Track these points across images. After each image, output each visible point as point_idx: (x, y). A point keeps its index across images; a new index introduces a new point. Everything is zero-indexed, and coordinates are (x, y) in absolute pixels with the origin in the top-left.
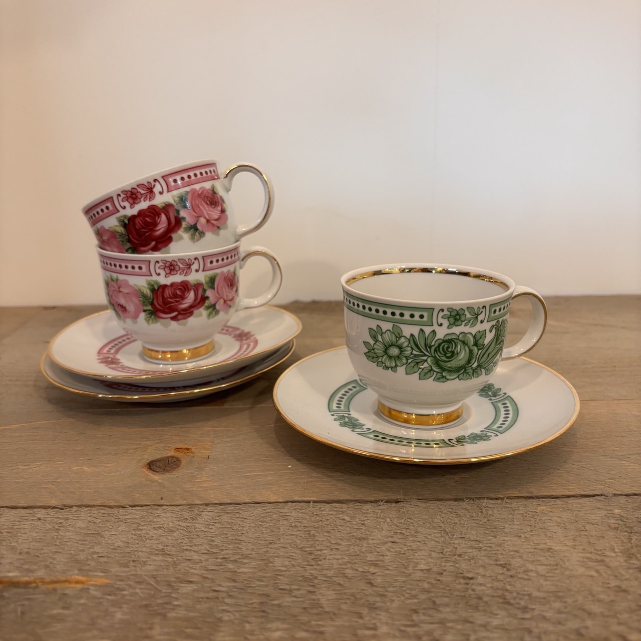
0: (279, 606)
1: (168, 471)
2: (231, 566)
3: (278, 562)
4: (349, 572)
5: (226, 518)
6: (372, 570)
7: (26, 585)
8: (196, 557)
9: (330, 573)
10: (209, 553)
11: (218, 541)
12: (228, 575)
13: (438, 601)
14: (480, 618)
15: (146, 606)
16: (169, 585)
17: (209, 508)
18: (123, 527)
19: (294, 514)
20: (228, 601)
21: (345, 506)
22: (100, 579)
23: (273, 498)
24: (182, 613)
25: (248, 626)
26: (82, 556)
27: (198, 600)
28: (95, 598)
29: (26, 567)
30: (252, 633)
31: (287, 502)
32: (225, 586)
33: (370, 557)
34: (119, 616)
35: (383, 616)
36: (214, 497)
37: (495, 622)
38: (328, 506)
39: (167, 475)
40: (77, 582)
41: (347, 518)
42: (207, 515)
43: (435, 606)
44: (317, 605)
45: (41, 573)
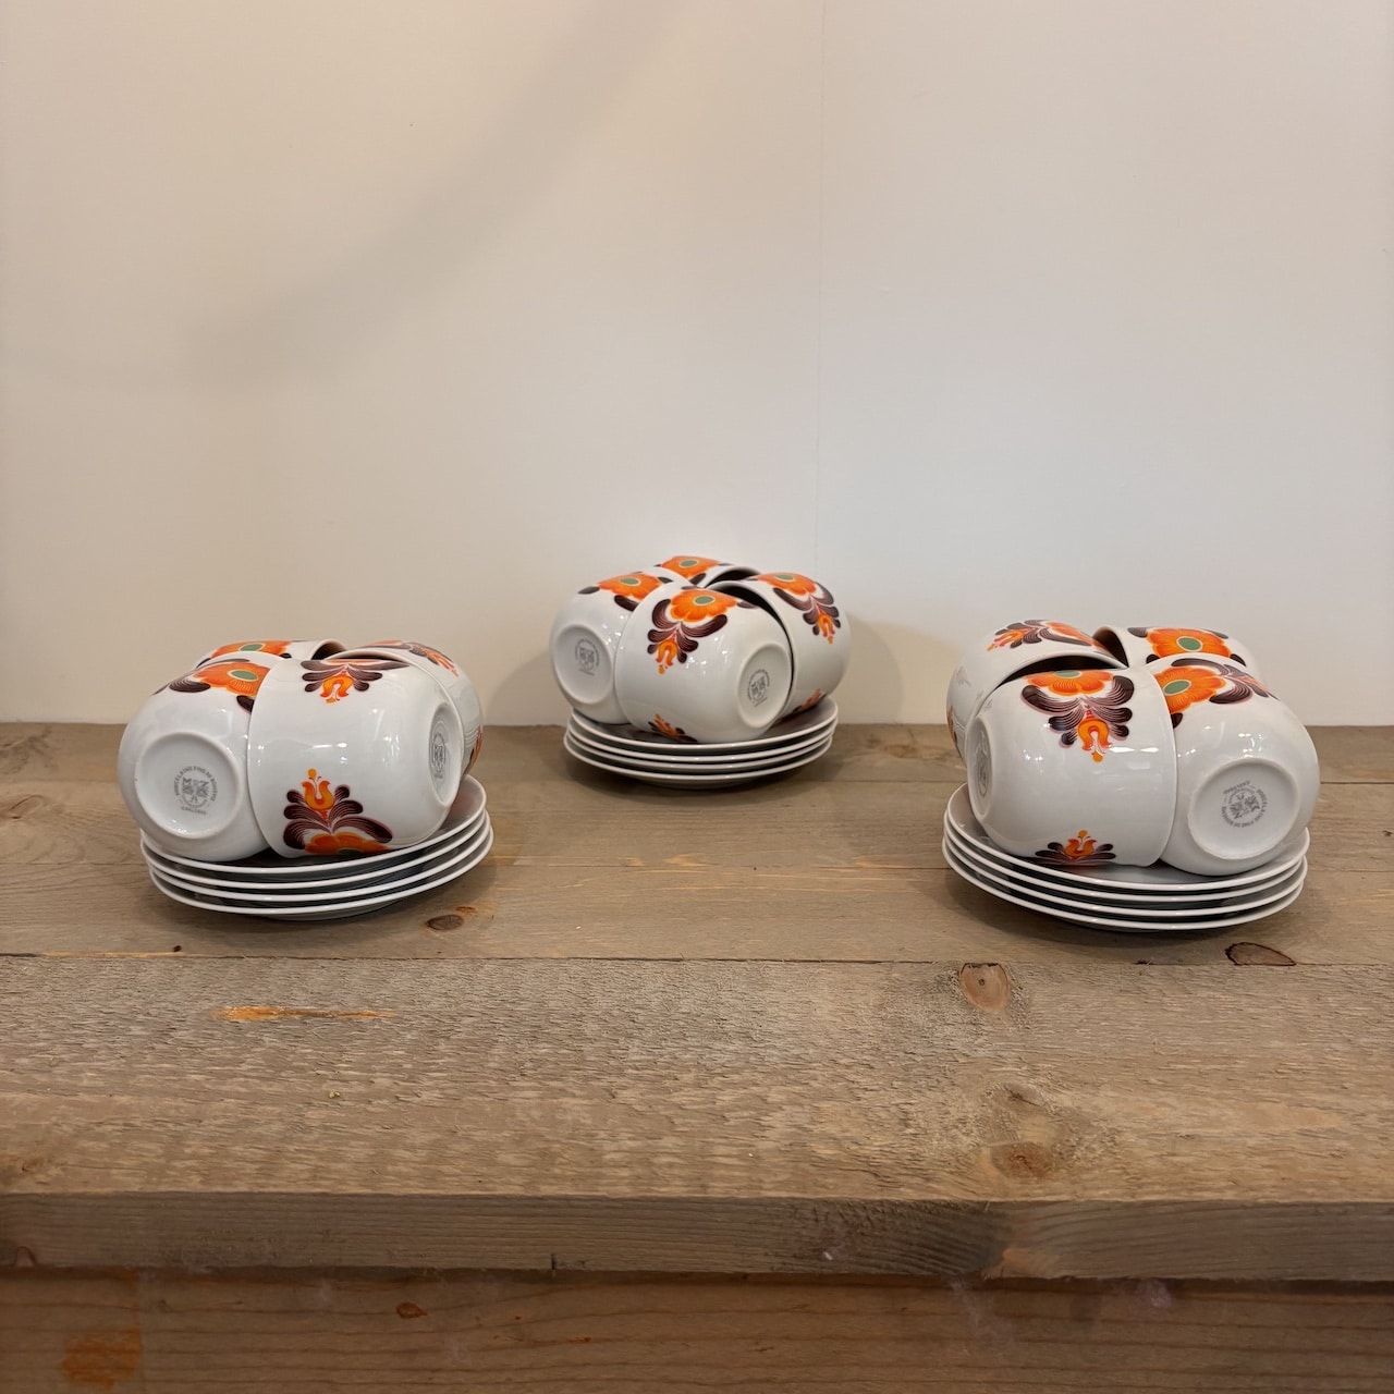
0: (548, 1033)
1: (449, 929)
2: (508, 1006)
3: (552, 1004)
4: (616, 1012)
5: (507, 970)
6: (637, 1011)
7: (323, 1015)
8: (477, 999)
9: (597, 1013)
10: (489, 996)
11: (498, 987)
12: (506, 1012)
13: (687, 1034)
14: (718, 1045)
15: (432, 1031)
16: (452, 1018)
17: (491, 962)
18: (407, 975)
19: (574, 968)
20: (505, 1029)
21: (626, 962)
22: (389, 1012)
23: (556, 955)
24: (463, 1036)
25: (519, 1046)
26: (370, 997)
27: (478, 1029)
28: (386, 1025)
29: (320, 1003)
30: (522, 1049)
31: (569, 959)
32: (502, 1020)
33: (638, 1002)
34: (409, 1037)
35: (636, 1042)
36: (496, 952)
37: (731, 1048)
38: (609, 962)
39: (448, 933)
40: (369, 1015)
41: (625, 972)
42: (488, 967)
43: (684, 1037)
44: (580, 1033)
45: (335, 1008)
